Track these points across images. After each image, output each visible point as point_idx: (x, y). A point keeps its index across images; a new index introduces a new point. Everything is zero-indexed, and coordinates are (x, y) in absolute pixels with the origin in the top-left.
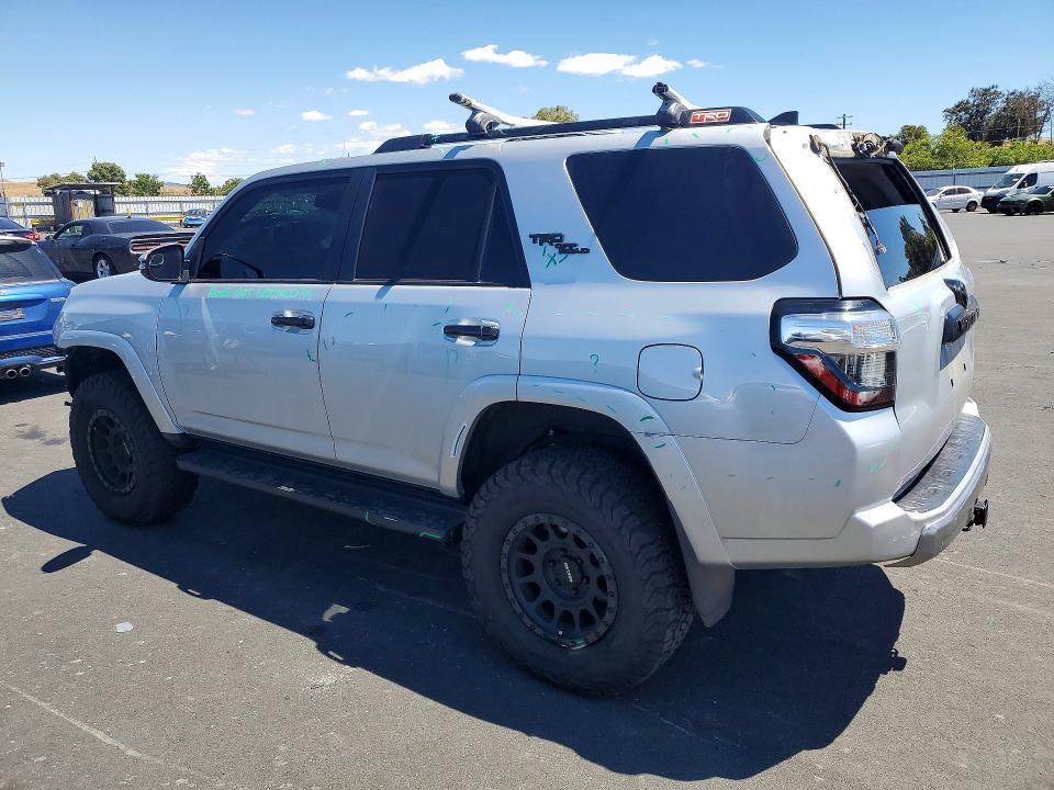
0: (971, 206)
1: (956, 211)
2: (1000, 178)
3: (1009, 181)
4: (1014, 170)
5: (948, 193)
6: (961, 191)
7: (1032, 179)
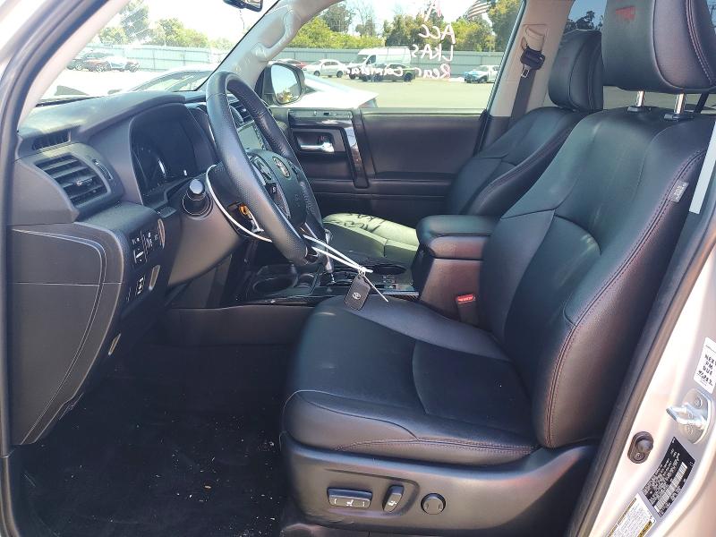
0: (339, 74)
1: (330, 76)
2: (355, 57)
3: (360, 59)
4: (363, 52)
5: (325, 64)
6: (333, 64)
7: (373, 58)
